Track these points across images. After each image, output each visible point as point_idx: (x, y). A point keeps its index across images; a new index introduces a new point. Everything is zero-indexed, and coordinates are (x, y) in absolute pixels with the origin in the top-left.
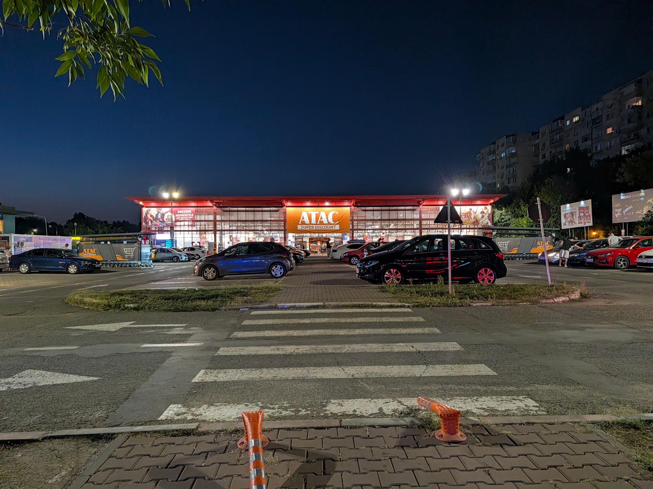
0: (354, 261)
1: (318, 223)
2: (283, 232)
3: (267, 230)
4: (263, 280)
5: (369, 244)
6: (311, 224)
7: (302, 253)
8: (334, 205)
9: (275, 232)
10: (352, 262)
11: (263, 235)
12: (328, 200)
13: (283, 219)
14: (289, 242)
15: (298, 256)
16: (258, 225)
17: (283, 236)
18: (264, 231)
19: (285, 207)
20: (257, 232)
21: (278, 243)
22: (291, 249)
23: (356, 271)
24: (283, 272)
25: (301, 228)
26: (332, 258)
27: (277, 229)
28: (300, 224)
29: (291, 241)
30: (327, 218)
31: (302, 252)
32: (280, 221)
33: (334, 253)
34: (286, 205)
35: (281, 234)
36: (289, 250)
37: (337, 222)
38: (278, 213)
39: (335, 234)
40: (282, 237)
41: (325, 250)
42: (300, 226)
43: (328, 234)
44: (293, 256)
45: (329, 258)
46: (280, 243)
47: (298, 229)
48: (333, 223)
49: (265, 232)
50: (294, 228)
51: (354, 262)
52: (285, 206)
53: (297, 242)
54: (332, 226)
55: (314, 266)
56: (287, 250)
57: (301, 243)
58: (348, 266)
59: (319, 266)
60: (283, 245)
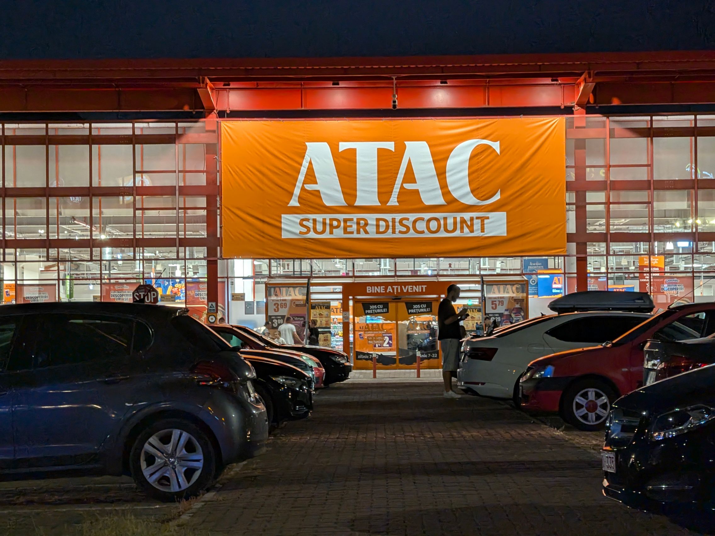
0: (592, 407)
1: (393, 201)
2: (201, 252)
3: (116, 243)
4: (95, 508)
5: (670, 312)
6: (351, 207)
7: (306, 367)
8: (478, 101)
9: (158, 252)
10: (578, 414)
11: (94, 268)
12: (444, 80)
13: (202, 180)
14: (233, 304)
15: (281, 380)
16: (67, 213)
17: (203, 273)
18: (101, 244)
19: (213, 118)
20: (65, 252)
21: (176, 309)
22: (246, 342)
23: (599, 463)
24: (200, 465)
25: (298, 229)
26: (467, 391)
27: (172, 234)
28: (293, 211)
29: (249, 298)
30: (441, 174)
31: (305, 358)
32: (186, 191)
33: (482, 364)
34: (218, 108)
35: (190, 264)
36: (236, 349)
37: (497, 197)
38: (175, 148)
39: (486, 263)
40: (196, 282)
41: (432, 347)
42: (296, 218)
43: (444, 263)
44: (254, 382)
45: (451, 394)
46: (186, 310)
47: (285, 235)
48: (471, 200)
49: (107, 253)
50: (263, 233)
51: (592, 416)
52: (212, 110)
53: (278, 305)
54: (467, 216)
55: (371, 436)
56: (225, 347)
57: (303, 311)
58: (558, 433)
59: (400, 438)
60: (203, 321)
